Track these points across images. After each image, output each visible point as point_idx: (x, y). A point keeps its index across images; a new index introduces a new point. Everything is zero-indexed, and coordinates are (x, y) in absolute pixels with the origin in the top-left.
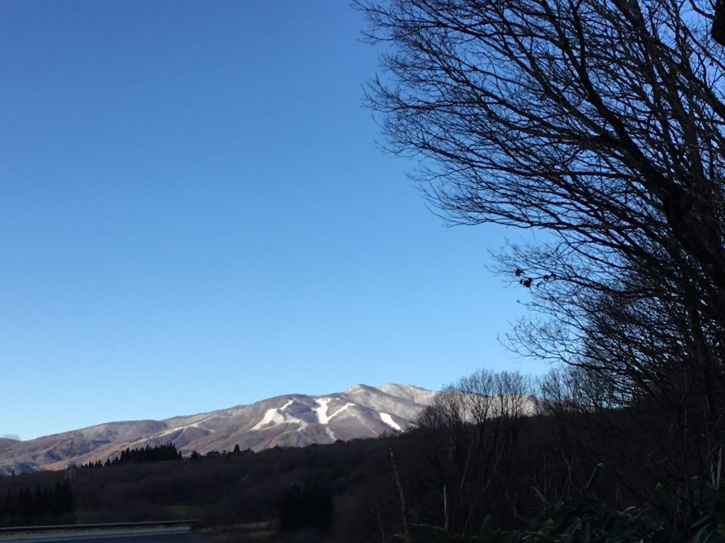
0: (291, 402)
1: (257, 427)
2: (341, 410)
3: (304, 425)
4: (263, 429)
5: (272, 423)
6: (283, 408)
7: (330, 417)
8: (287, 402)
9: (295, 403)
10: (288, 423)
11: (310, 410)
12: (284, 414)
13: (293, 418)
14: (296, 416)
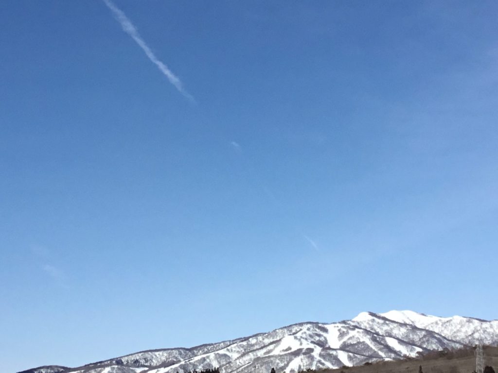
1: (277, 351)
2: (351, 335)
3: (318, 350)
4: (281, 354)
5: (290, 348)
7: (341, 342)
10: (303, 349)
11: (322, 335)
12: (300, 340)
13: (308, 344)
14: (310, 341)
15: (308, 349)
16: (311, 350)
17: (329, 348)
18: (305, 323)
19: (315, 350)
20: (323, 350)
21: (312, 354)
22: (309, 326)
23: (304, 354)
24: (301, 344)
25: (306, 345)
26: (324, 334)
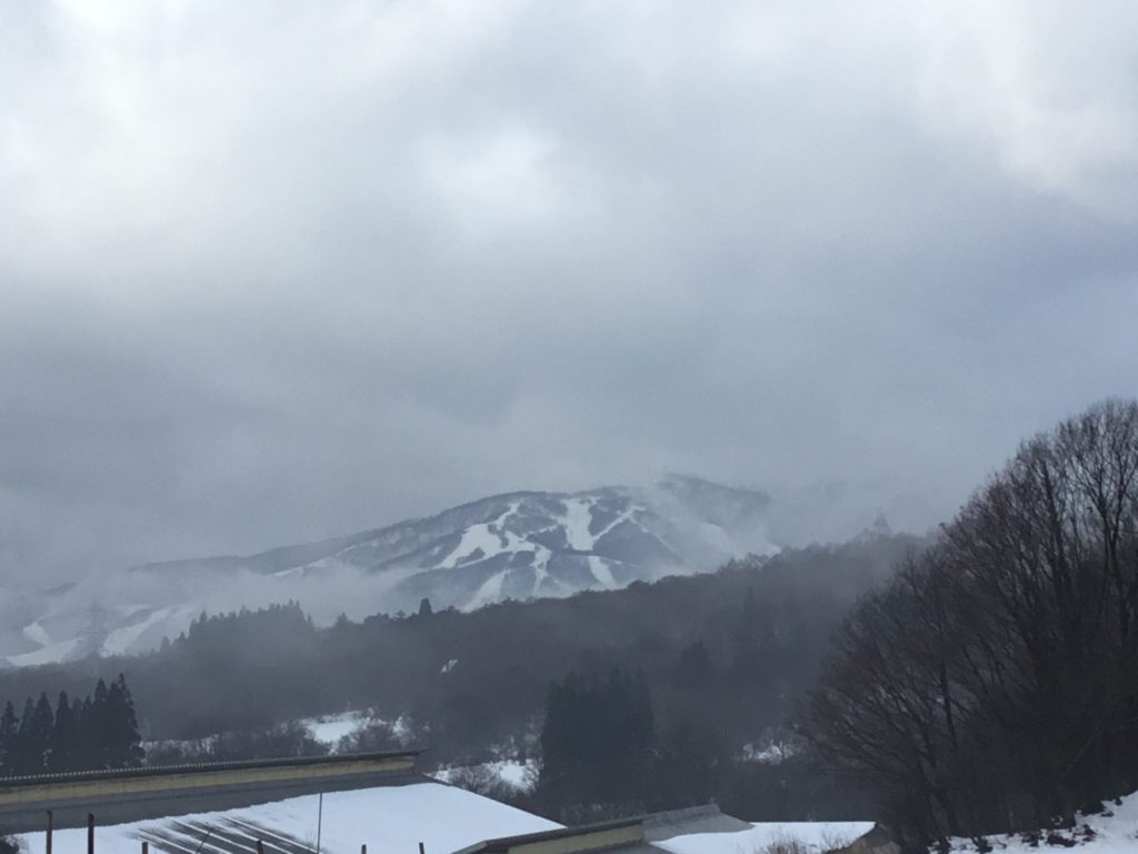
0: (514, 507)
1: (448, 562)
2: (620, 520)
3: (543, 554)
4: (460, 566)
5: (478, 553)
6: (500, 522)
7: (597, 537)
8: (507, 509)
9: (522, 508)
10: (510, 553)
11: (554, 522)
12: (501, 534)
13: (521, 542)
14: (525, 536)
15: (521, 554)
16: (530, 556)
17: (571, 551)
18: (515, 494)
19: (537, 555)
20: (553, 556)
21: (531, 565)
22: (522, 500)
23: (512, 565)
24: (505, 543)
25: (517, 544)
26: (561, 520)
